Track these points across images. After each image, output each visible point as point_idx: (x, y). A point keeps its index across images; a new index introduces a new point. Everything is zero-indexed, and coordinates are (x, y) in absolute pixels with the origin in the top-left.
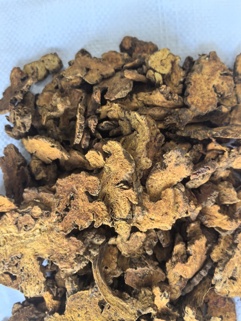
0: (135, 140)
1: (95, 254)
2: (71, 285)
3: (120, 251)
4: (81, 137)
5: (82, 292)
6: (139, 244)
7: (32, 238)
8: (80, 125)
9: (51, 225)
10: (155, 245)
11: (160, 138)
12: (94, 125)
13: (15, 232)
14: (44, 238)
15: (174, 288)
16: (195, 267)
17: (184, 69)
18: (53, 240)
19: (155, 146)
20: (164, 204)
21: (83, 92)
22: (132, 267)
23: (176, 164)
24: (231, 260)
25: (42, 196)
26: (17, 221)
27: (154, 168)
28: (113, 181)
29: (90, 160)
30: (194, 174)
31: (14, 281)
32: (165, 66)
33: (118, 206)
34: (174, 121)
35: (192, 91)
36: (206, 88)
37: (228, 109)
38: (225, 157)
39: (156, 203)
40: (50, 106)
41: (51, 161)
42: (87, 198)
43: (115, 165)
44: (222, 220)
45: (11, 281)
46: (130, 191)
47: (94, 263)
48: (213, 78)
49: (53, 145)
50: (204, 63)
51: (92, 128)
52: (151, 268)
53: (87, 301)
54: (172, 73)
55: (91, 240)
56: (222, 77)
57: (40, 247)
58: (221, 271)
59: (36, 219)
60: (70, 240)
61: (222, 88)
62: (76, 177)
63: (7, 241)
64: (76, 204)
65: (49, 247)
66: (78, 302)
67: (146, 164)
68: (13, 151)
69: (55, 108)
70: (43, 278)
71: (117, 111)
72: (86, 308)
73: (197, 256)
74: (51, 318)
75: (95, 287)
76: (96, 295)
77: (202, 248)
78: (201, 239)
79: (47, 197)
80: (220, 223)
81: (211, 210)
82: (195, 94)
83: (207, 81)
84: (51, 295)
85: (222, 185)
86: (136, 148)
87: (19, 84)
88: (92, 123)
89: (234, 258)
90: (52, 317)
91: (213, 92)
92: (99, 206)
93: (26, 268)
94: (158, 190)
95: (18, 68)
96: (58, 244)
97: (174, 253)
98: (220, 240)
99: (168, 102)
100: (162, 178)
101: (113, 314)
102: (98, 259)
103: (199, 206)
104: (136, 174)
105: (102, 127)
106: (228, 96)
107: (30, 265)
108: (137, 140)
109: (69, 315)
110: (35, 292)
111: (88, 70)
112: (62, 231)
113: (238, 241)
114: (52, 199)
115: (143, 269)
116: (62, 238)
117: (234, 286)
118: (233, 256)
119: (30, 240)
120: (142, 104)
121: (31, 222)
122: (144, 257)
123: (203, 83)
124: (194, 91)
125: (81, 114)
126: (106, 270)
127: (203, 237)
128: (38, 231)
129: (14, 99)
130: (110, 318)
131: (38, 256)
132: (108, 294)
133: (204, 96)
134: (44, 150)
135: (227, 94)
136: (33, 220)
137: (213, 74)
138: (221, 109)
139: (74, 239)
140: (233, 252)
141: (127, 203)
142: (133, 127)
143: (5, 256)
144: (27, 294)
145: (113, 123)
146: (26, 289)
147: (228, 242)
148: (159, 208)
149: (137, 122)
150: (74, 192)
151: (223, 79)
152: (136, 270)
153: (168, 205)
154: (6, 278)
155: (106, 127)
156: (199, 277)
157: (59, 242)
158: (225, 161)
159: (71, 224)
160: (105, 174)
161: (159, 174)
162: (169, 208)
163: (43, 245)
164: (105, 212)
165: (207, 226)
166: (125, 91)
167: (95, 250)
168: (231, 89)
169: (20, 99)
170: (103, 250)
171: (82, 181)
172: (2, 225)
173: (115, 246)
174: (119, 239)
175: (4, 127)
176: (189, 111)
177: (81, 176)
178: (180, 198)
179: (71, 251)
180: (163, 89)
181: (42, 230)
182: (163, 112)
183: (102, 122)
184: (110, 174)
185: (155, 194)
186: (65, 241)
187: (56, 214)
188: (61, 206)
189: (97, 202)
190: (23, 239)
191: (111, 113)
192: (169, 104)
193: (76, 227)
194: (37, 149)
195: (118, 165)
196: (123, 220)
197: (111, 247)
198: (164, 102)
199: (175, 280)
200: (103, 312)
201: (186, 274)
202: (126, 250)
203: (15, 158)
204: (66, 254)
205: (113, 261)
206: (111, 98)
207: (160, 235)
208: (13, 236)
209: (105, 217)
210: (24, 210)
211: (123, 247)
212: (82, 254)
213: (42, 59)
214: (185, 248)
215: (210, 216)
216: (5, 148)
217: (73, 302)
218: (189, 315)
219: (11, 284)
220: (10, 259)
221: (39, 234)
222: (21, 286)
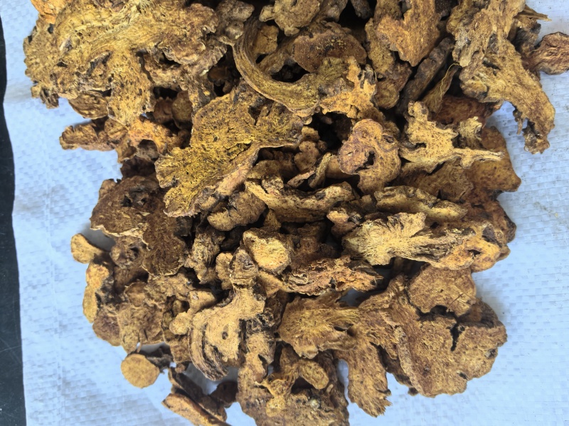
1: (236, 34)
2: (199, 92)
5: (218, 99)
6: (314, 7)
14: (146, 18)
18: (162, 18)
22: (303, 34)
24: (483, 10)
45: (95, 135)
47: (235, 46)
53: (228, 111)
55: (228, 15)
58: (464, 25)
60: (191, 9)
63: (83, 38)
65: (155, 30)
66: (213, 117)
72: (228, 124)
73: (422, 17)
74: (166, 158)
75: (242, 85)
76: (243, 98)
77: (429, 7)
84: (165, 130)
89: (488, 11)
90: (169, 156)
93: (118, 73)
96: (170, 22)
101: (276, 122)
102: (243, 41)
107: (125, 67)
109: (197, 143)
110: (135, 111)
115: (324, 35)
116: (176, 10)
117: (496, 79)
118: (487, 7)
119: (122, 27)
128: (134, 8)
130: (271, 130)
131: (138, 50)
132: (264, 82)
139: (197, 6)
143: (80, 63)
144: (121, 117)
146: (119, 109)
152: (312, 40)
157: (171, 19)
163: (144, 30)
167: (236, 26)
170: (251, 31)
172: (72, 12)
174: (277, 8)
179: (193, 27)
181: (141, 7)
186: (183, 14)
190: (109, 28)
199: (385, 63)
200: (259, 121)
202: (292, 23)
204: (185, 35)
205: (270, 43)
208: (93, 27)
211: (287, 19)
212: (213, 30)
217: (203, 120)
218: (417, 119)
219: (95, 139)
220: (89, 66)
221: (135, 12)
222: (110, 106)
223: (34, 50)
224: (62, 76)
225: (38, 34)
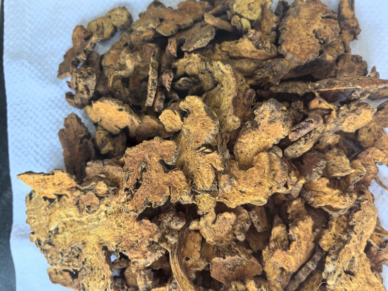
0: (219, 95)
1: (172, 241)
2: (144, 281)
3: (204, 237)
4: (153, 96)
5: (157, 289)
6: (228, 228)
7: (96, 223)
8: (153, 82)
9: (119, 206)
10: (248, 229)
11: (250, 93)
12: (169, 81)
13: (76, 216)
14: (111, 223)
15: (273, 286)
16: (300, 257)
17: (276, 14)
18: (122, 224)
19: (244, 104)
20: (256, 172)
21: (156, 47)
22: (219, 256)
23: (270, 121)
24: (346, 246)
25: (108, 170)
26: (78, 201)
27: (243, 129)
28: (194, 145)
29: (164, 123)
30: (293, 131)
31: (75, 280)
32: (254, 10)
33: (199, 175)
34: (266, 74)
35: (288, 38)
36: (304, 34)
37: (333, 57)
38: (333, 117)
39: (247, 171)
40: (118, 65)
41: (119, 130)
42: (162, 168)
43: (196, 126)
44: (333, 196)
45: (71, 280)
46: (214, 154)
47: (171, 252)
48: (313, 21)
49: (121, 107)
50: (301, 5)
51: (167, 85)
52: (243, 256)
54: (262, 19)
55: (167, 224)
56: (324, 20)
57: (106, 233)
58: (333, 260)
59: (101, 198)
60: (142, 223)
61: (324, 33)
62: (149, 144)
63: (66, 227)
64: (149, 177)
65: (116, 233)
67: (234, 124)
68: (75, 121)
69: (123, 67)
70: (110, 271)
71: (197, 63)
73: (303, 242)
75: (174, 283)
77: (308, 233)
78: (306, 221)
79: (113, 170)
80: (330, 200)
81: (317, 185)
82: (292, 41)
83: (305, 26)
85: (331, 153)
86: (220, 105)
87: (82, 44)
88: (167, 79)
89: (350, 245)
91: (314, 37)
92: (176, 177)
93: (89, 259)
94: (249, 156)
95: (82, 27)
96: (127, 229)
97: (272, 238)
98: (330, 222)
99: (259, 51)
100: (254, 141)
102: (177, 247)
103: (301, 179)
104: (221, 136)
105: (179, 85)
106: (332, 42)
107: (94, 255)
108: (222, 95)
110: (99, 290)
111: (161, 20)
112: (133, 210)
113: (354, 222)
114: (120, 173)
115: (233, 258)
116: (132, 221)
117: (351, 284)
118: (349, 242)
119: (94, 225)
120: (227, 56)
121: (95, 201)
122: (235, 243)
123: (301, 27)
124: (290, 37)
125: (153, 68)
126: (186, 262)
127: (308, 218)
128: (103, 214)
129: (76, 60)
131: (104, 245)
132: (190, 290)
133: (303, 43)
134: (111, 116)
135: (331, 39)
136: (97, 198)
137: (313, 17)
138: (325, 56)
139: (146, 222)
140: (348, 236)
141: (210, 170)
142: (216, 80)
143: (64, 246)
145: (192, 80)
146: (88, 286)
147: (341, 225)
148: (251, 178)
149: (220, 73)
150: (146, 163)
151: (325, 22)
152: (225, 260)
153: (262, 173)
154: (66, 276)
155: (184, 85)
156: (305, 271)
157: (128, 227)
158: (333, 123)
159: (143, 202)
160: (183, 137)
161: (249, 135)
162: (263, 176)
163: (109, 231)
164: (184, 183)
165: (313, 205)
166: (206, 39)
167: (173, 235)
168: (335, 34)
169: (83, 60)
170: (183, 237)
171: (156, 148)
172: (60, 207)
173: (197, 231)
174: (202, 222)
175: (64, 96)
176: (285, 61)
177: (155, 142)
178: (277, 165)
179: (143, 237)
180: (252, 34)
181: (108, 213)
182: (253, 65)
183: (179, 80)
184: (189, 138)
185: (245, 161)
186: (136, 225)
187: (125, 191)
188: (130, 181)
189: (174, 172)
190: (85, 224)
191: (189, 67)
192: (260, 55)
193: (148, 205)
194: (102, 116)
195: (199, 124)
196: (207, 192)
197: (192, 233)
198: (253, 52)
199: (275, 273)
201: (288, 265)
202: (212, 236)
203: (77, 130)
204: (137, 241)
205: (195, 250)
206: (189, 48)
207: (254, 216)
208: (74, 220)
209: (184, 189)
210: (87, 187)
211: (208, 232)
212: (156, 240)
213: (108, 15)
214: (286, 232)
215: (317, 192)
216: (66, 119)
219: (71, 284)
220: (70, 249)
221: (104, 217)
222: (82, 282)
223: (33, 208)
224: (51, 252)
225: (36, 197)
